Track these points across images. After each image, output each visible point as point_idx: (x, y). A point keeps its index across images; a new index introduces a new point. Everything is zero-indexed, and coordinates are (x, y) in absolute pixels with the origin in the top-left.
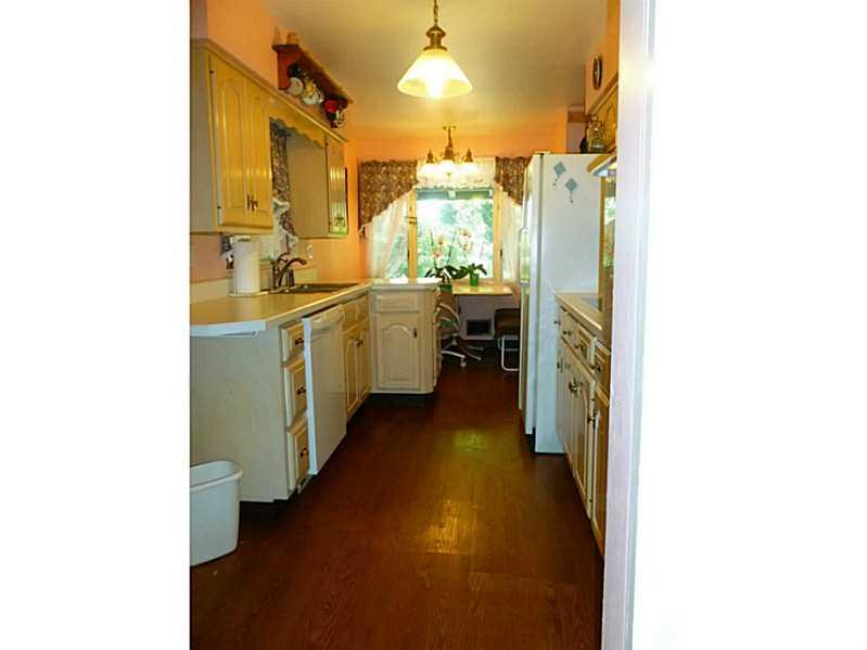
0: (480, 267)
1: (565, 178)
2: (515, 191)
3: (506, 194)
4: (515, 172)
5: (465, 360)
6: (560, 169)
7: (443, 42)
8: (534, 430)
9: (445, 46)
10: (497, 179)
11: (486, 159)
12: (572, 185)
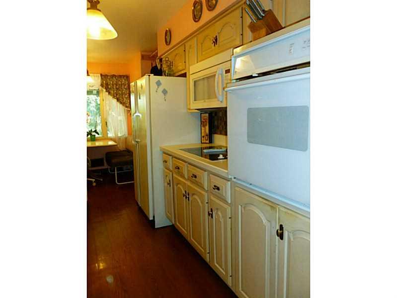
0: (95, 131)
1: (161, 88)
2: (112, 92)
3: (108, 93)
4: (111, 82)
5: (94, 182)
6: (159, 83)
7: (98, 6)
8: (154, 217)
9: (100, 9)
10: (102, 85)
11: (95, 75)
12: (165, 92)
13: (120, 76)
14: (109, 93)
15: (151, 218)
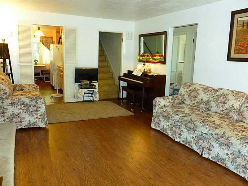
0: (37, 61)
1: (57, 48)
2: (45, 44)
4: (45, 40)
6: (57, 47)
10: (41, 41)
12: (58, 49)
13: (49, 37)
14: (44, 44)
15: (53, 86)
